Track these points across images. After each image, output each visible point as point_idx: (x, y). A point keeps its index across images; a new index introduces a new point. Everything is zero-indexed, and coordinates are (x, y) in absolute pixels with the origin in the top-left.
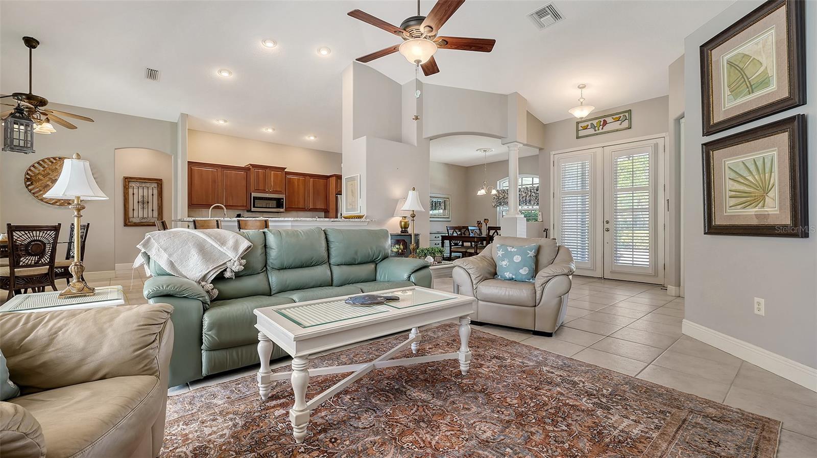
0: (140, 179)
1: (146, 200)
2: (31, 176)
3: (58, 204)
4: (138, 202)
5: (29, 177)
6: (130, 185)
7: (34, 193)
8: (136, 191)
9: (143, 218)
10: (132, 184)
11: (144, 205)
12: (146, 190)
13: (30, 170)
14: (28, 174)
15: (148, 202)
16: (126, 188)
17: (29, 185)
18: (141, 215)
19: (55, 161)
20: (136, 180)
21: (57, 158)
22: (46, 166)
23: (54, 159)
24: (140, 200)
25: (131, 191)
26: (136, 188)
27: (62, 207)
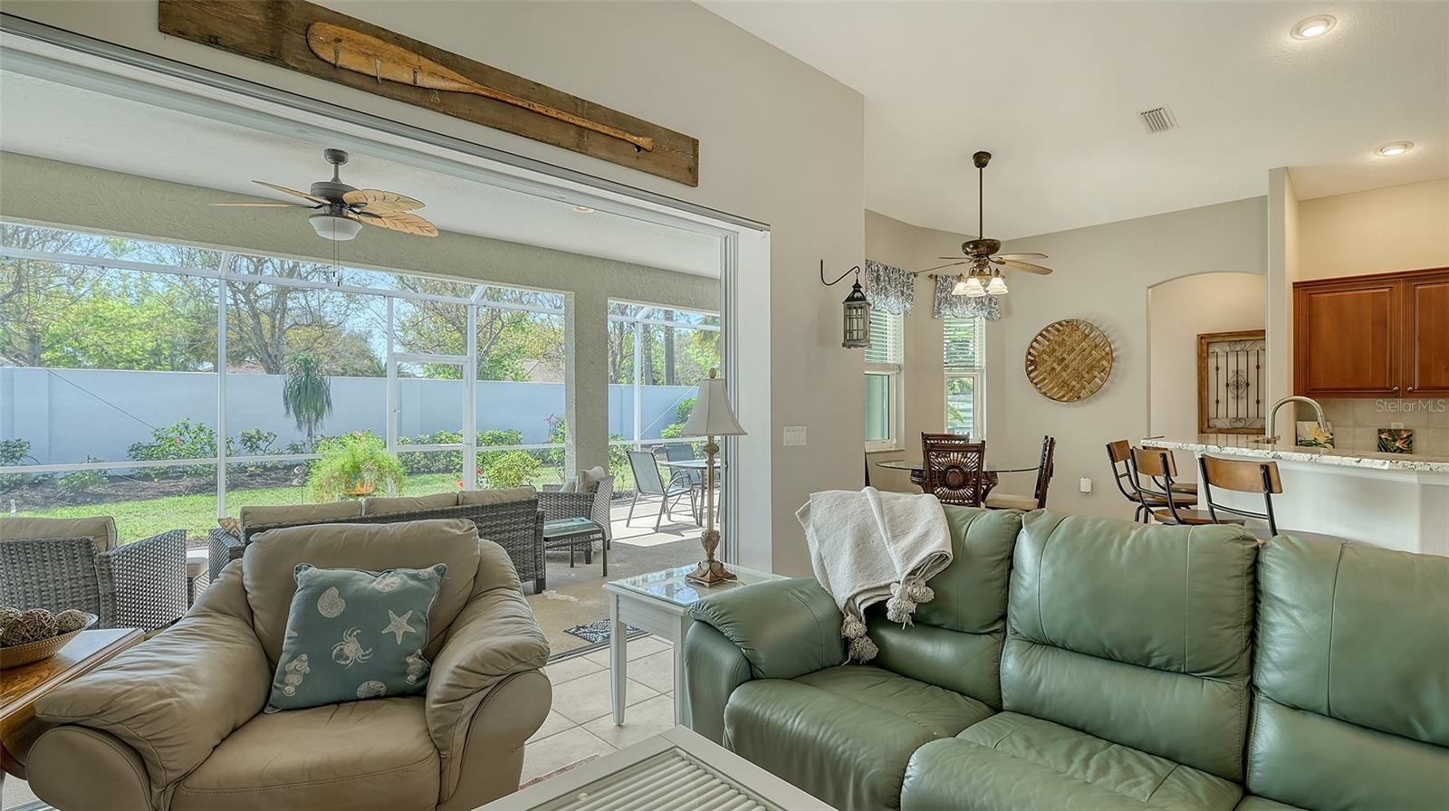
0: (1231, 334)
1: (1242, 379)
2: (1034, 357)
3: (1066, 399)
4: (1227, 385)
5: (1033, 359)
6: (1210, 350)
7: (1036, 384)
8: (1222, 362)
9: (1237, 419)
10: (1215, 348)
11: (1240, 392)
12: (1242, 359)
13: (1036, 340)
14: (1029, 353)
15: (1248, 385)
16: (1203, 357)
17: (1032, 371)
18: (1232, 413)
19: (1061, 328)
20: (1221, 339)
21: (1064, 323)
22: (1052, 338)
23: (1060, 324)
24: (1232, 379)
25: (1212, 362)
26: (1223, 356)
27: (1071, 404)
